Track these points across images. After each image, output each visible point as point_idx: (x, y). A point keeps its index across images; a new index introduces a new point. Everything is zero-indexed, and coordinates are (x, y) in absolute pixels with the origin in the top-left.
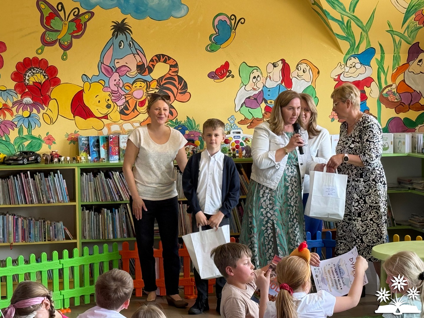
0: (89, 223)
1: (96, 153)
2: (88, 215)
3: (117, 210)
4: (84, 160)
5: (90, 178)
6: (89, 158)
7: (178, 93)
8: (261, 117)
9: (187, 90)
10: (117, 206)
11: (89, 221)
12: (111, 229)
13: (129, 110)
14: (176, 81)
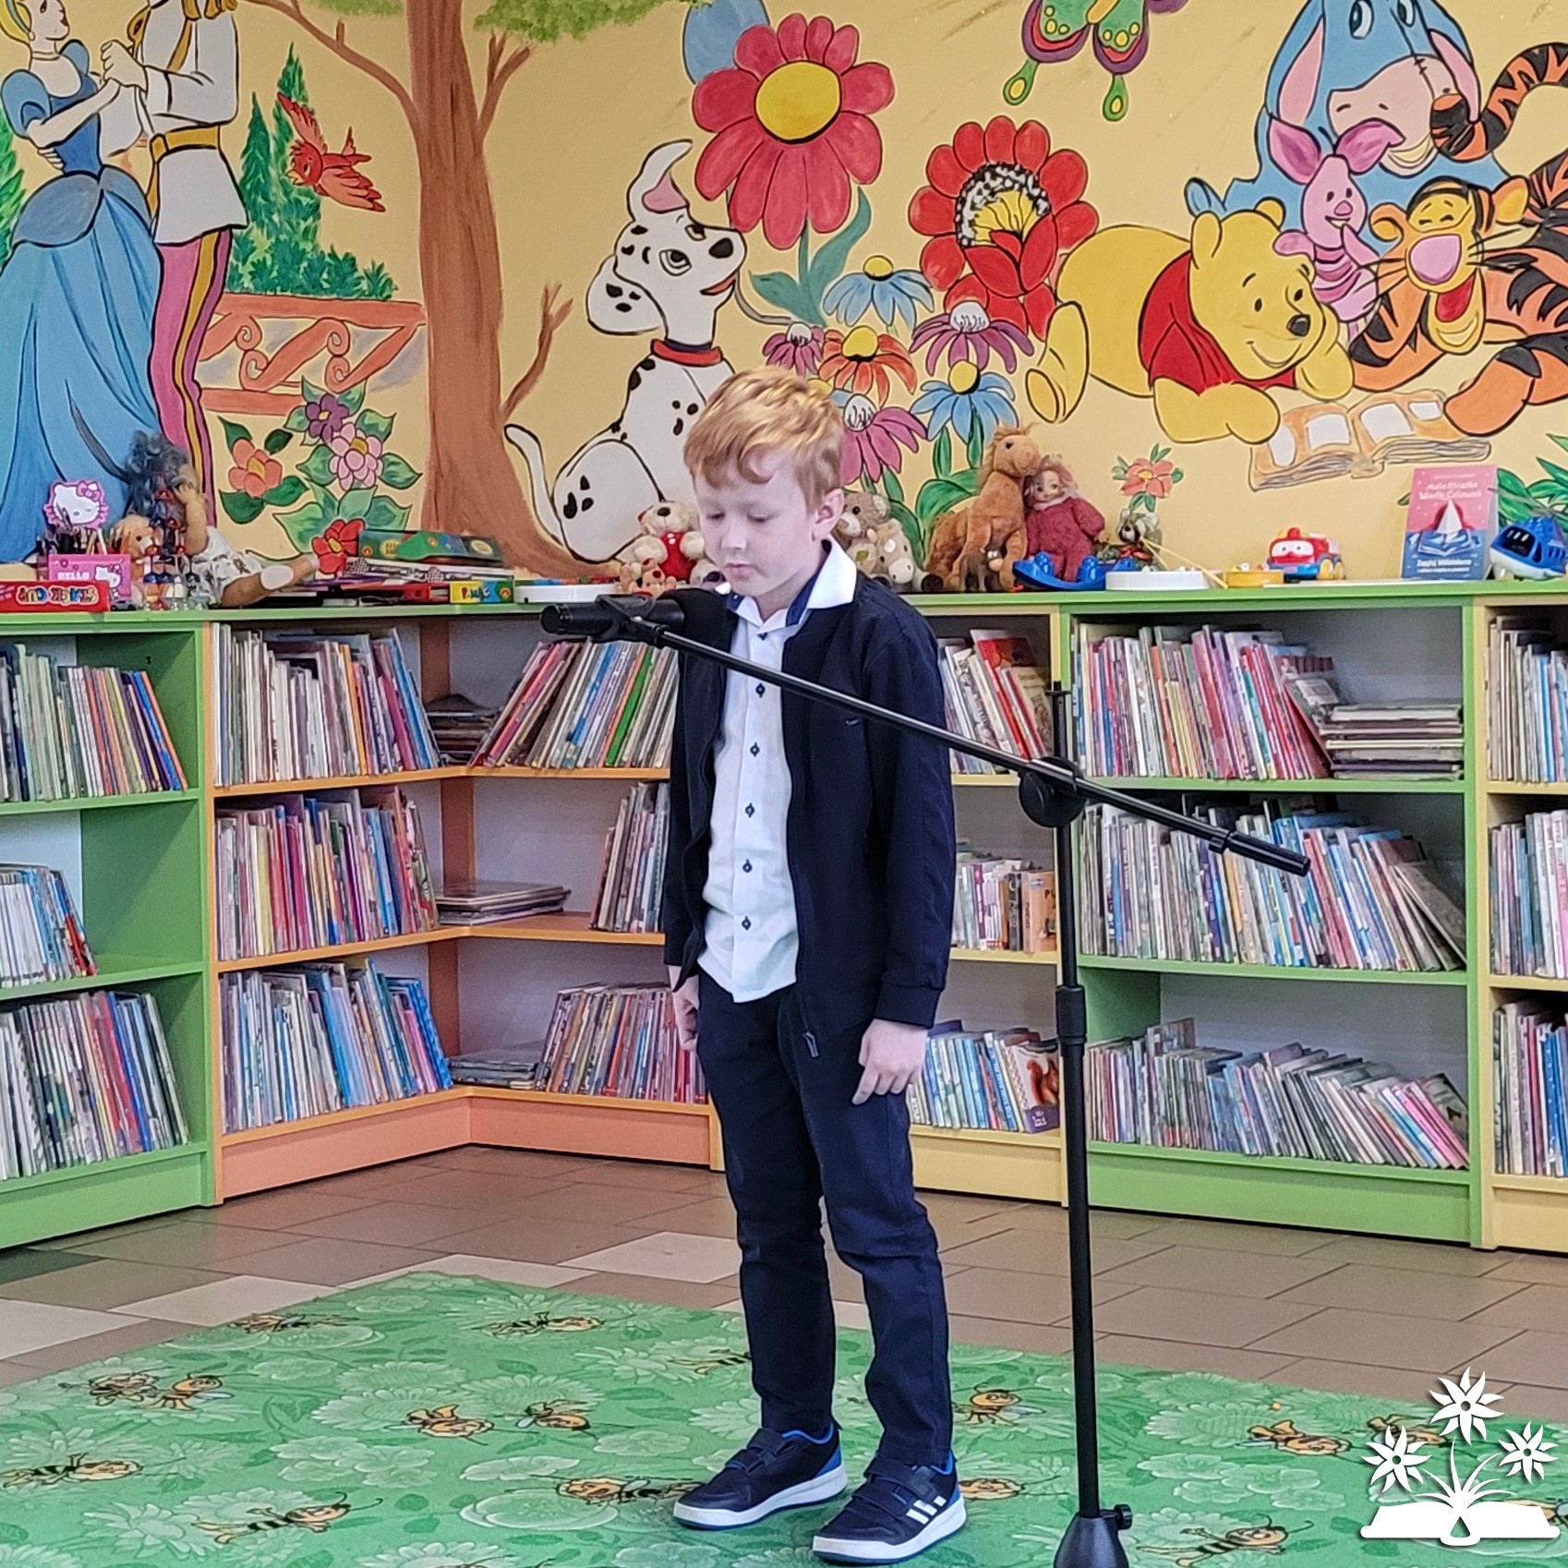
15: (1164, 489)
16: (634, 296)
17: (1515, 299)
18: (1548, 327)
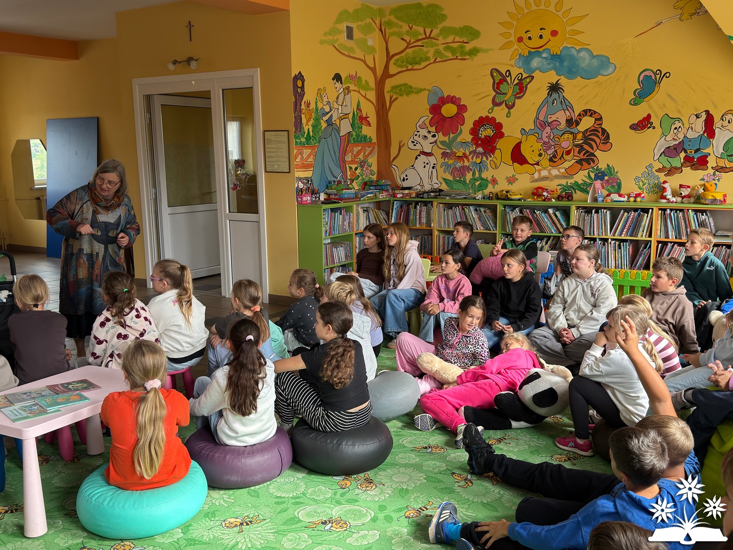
7: (601, 143)
8: (679, 166)
9: (609, 141)
13: (557, 158)
14: (600, 133)
15: (514, 182)
16: (417, 143)
17: (579, 152)
18: (585, 157)
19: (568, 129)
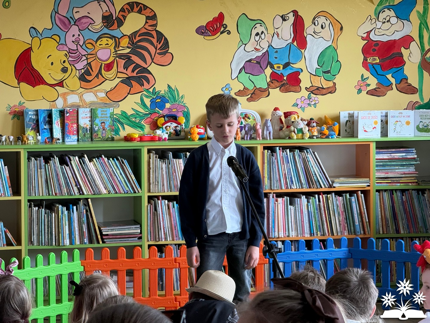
0: (37, 225)
1: (48, 132)
2: (37, 213)
3: (75, 207)
4: (32, 141)
5: (40, 164)
6: (39, 138)
7: (156, 54)
8: (266, 86)
9: (168, 50)
10: (75, 202)
11: (38, 221)
12: (67, 232)
13: (92, 75)
14: (154, 38)
17: (126, 67)
18: (134, 74)
19: (106, 31)
